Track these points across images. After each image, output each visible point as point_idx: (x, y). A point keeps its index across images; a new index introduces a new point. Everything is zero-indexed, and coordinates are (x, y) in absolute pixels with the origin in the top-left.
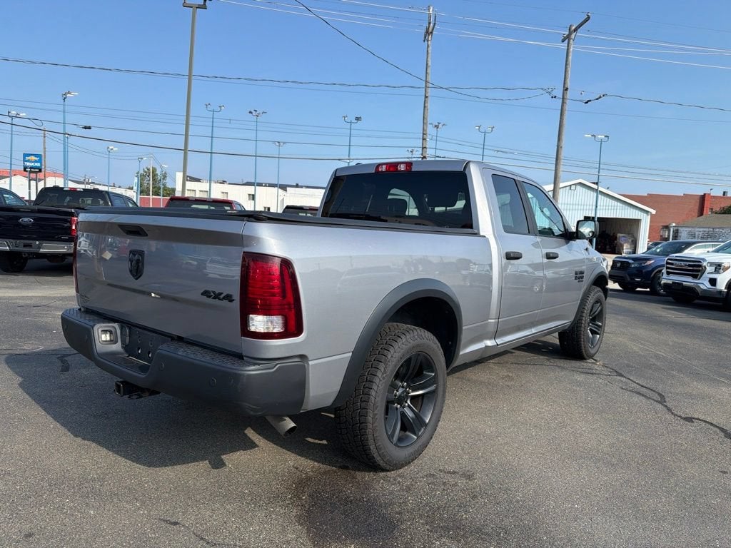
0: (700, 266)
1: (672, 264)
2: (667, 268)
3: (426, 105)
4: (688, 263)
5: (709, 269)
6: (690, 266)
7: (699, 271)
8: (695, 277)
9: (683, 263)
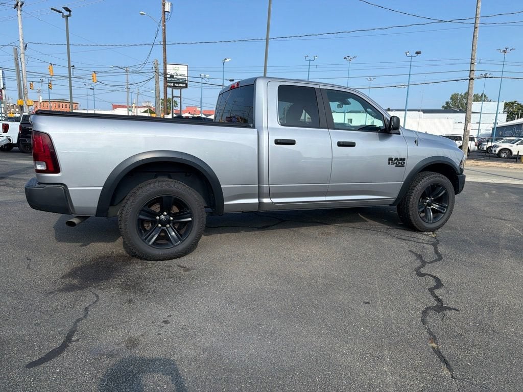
3: (475, 34)
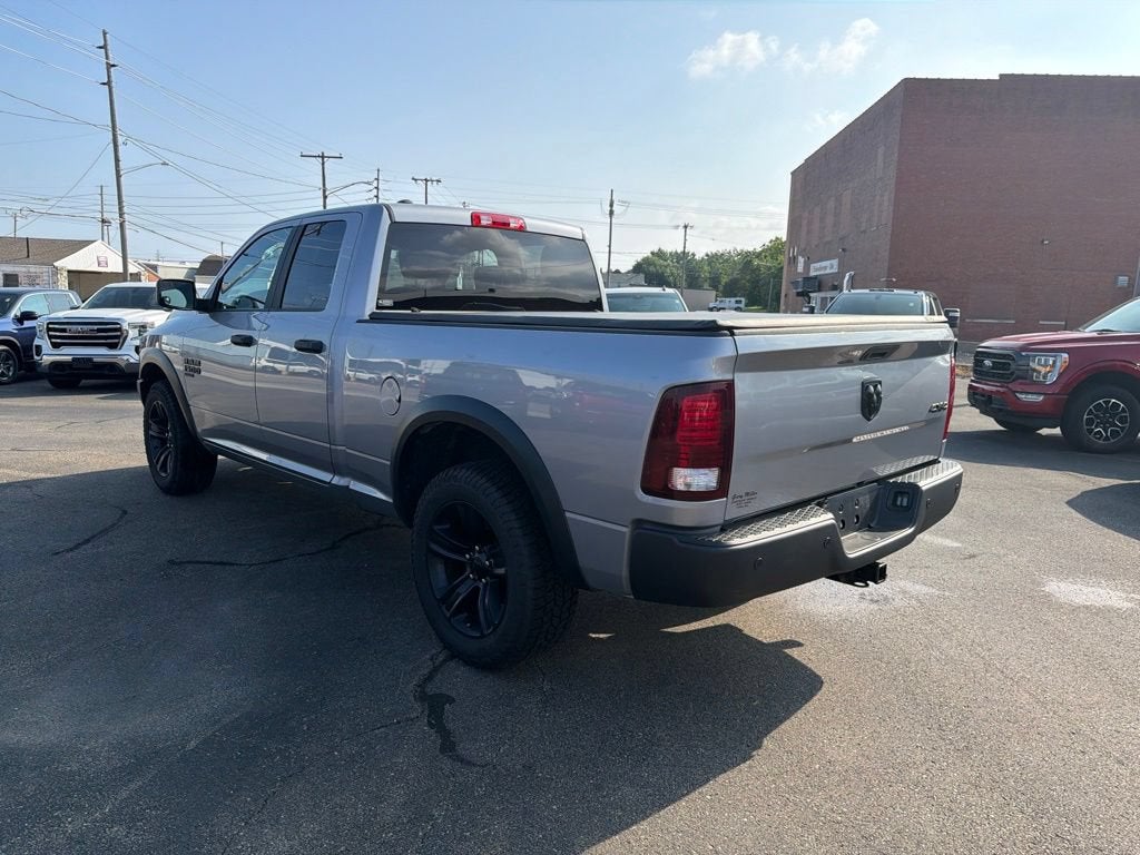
0: (120, 330)
1: (64, 331)
2: (50, 337)
4: (96, 327)
5: (133, 333)
6: (99, 331)
7: (117, 337)
8: (113, 346)
9: (85, 327)
